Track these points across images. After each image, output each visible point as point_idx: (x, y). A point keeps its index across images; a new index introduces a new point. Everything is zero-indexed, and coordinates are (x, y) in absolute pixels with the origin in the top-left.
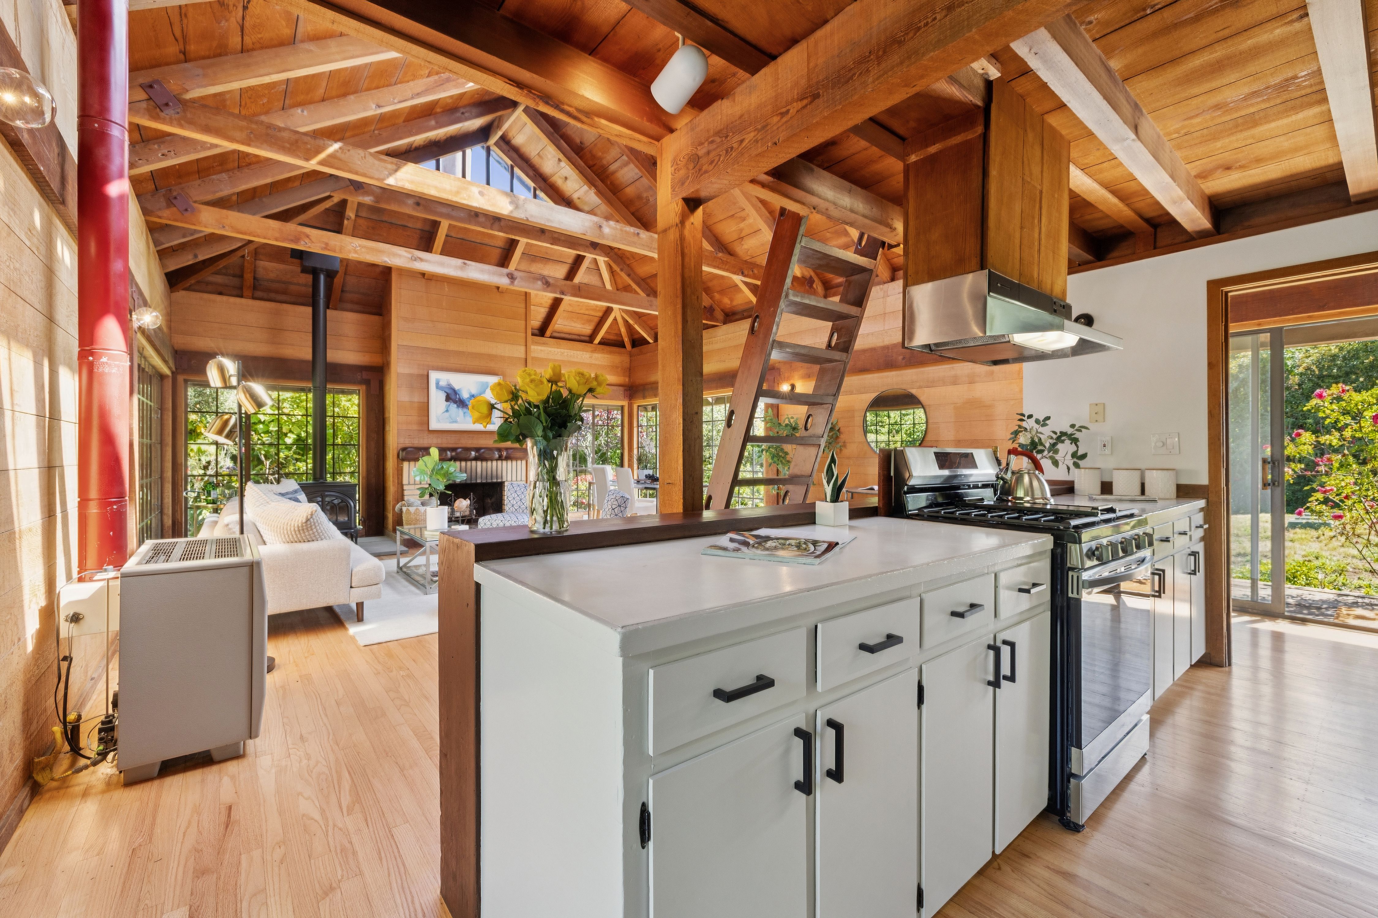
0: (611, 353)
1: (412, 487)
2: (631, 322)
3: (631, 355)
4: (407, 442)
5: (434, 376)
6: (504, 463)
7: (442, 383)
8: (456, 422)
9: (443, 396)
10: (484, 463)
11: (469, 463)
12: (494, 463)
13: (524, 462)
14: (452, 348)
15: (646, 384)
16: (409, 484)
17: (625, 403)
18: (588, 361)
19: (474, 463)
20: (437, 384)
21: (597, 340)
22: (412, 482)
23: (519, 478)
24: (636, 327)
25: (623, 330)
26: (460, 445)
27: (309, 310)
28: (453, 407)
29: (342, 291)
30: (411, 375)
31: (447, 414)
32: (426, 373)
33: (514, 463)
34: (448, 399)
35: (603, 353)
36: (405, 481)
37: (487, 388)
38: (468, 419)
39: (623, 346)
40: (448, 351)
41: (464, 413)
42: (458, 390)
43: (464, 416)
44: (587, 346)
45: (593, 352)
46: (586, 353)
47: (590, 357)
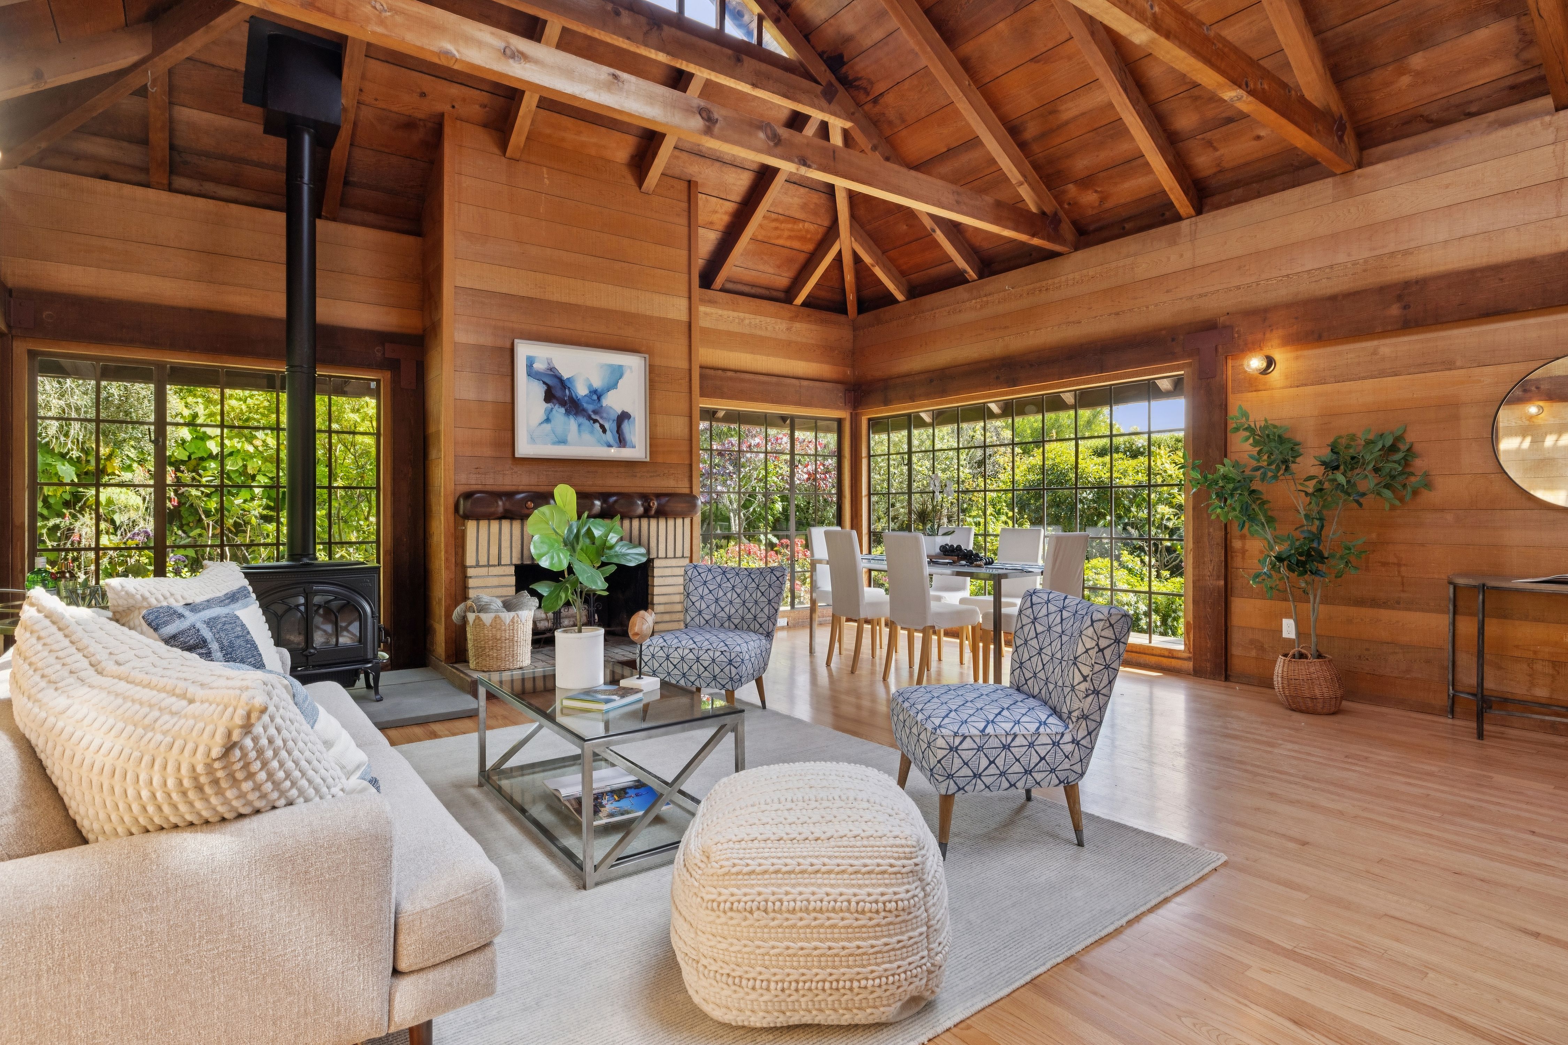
0: (822, 322)
1: (483, 571)
2: (867, 259)
3: (855, 328)
4: (472, 481)
5: (524, 350)
6: (653, 523)
7: (539, 366)
8: (563, 441)
9: (539, 390)
12: (636, 523)
13: (687, 522)
14: (557, 296)
15: (891, 378)
16: (478, 565)
17: (843, 415)
18: (785, 337)
20: (531, 366)
21: (800, 299)
22: (482, 561)
23: (679, 553)
24: (878, 272)
25: (849, 277)
27: (280, 218)
28: (559, 412)
29: (346, 183)
30: (480, 348)
31: (547, 427)
32: (508, 345)
33: (671, 522)
34: (549, 396)
35: (810, 323)
36: (470, 560)
37: (621, 377)
38: (586, 436)
39: (843, 309)
40: (549, 302)
41: (579, 425)
42: (568, 379)
43: (579, 431)
44: (783, 308)
45: (791, 319)
46: (779, 321)
47: (788, 329)
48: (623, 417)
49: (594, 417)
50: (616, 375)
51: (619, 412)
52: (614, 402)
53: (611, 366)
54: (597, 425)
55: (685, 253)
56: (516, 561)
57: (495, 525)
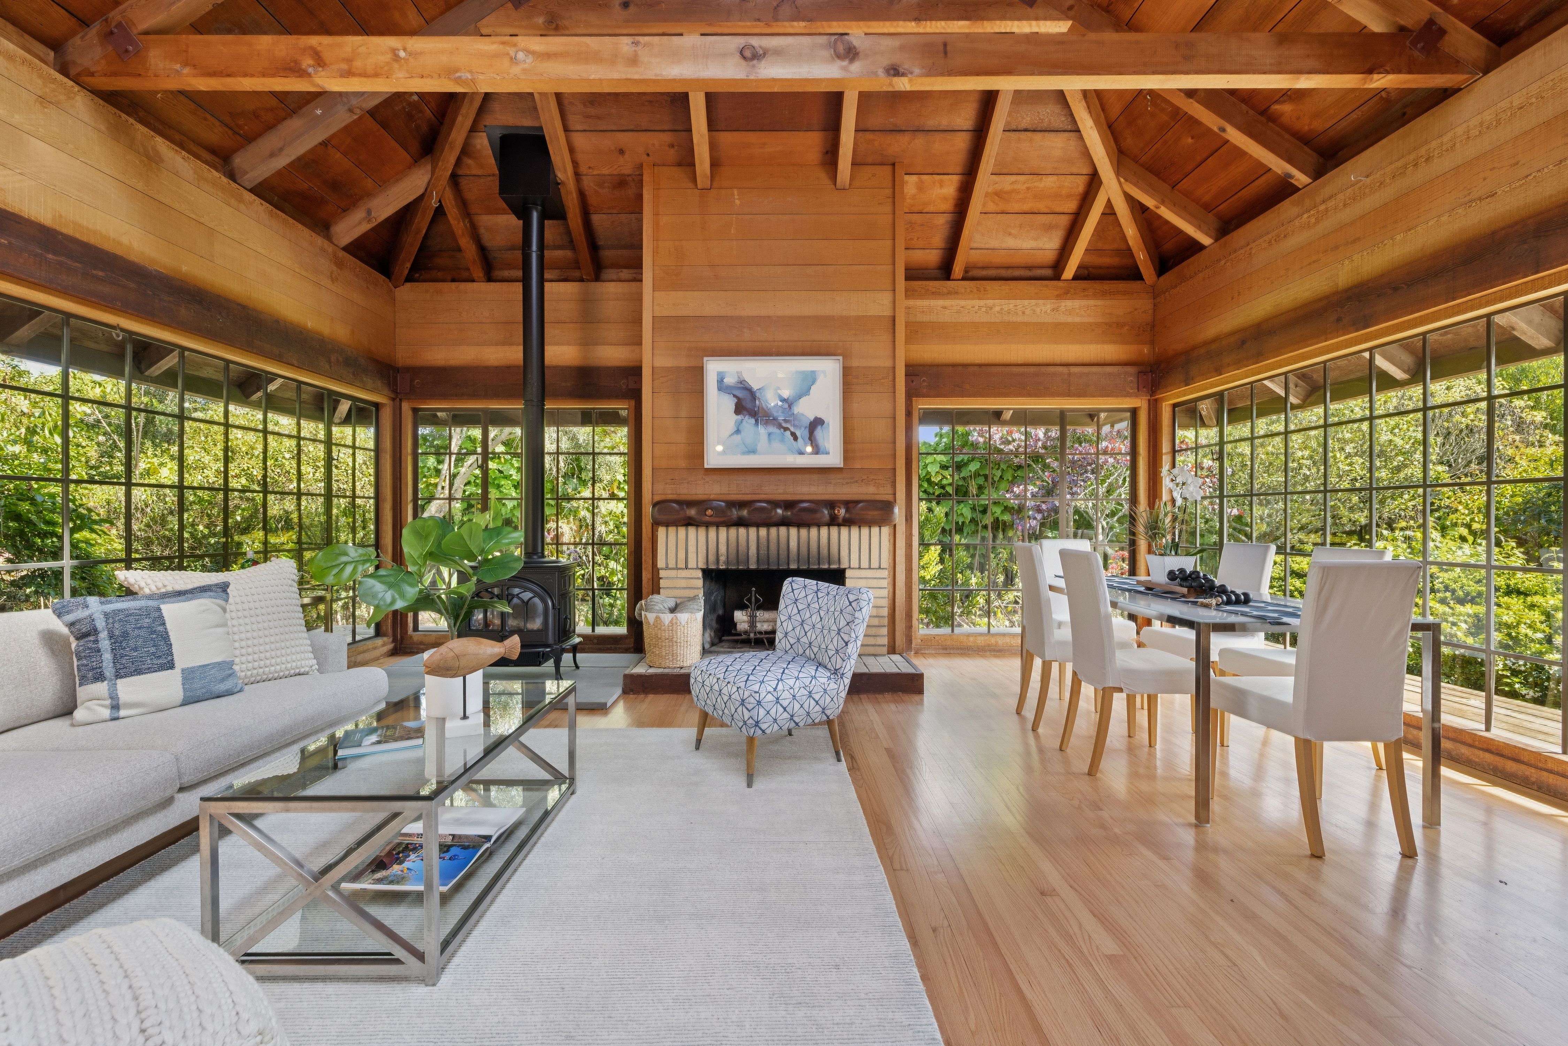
0: (1104, 294)
1: (672, 572)
2: (1149, 202)
3: (1155, 293)
4: (669, 491)
5: (714, 367)
6: (844, 531)
7: (730, 380)
8: (753, 451)
9: (729, 403)
10: (804, 532)
11: (773, 530)
12: (824, 531)
13: (886, 530)
14: (748, 311)
15: (1195, 348)
16: (667, 568)
17: (1141, 403)
18: (1049, 319)
19: (783, 530)
20: (720, 381)
21: (1069, 272)
22: (672, 564)
23: (875, 564)
24: (1165, 213)
25: (1131, 231)
26: (762, 497)
28: (749, 422)
30: (674, 370)
31: (737, 438)
32: (698, 364)
33: (865, 531)
34: (739, 409)
35: (1086, 297)
36: (661, 563)
37: (814, 382)
38: (777, 445)
39: (1134, 275)
40: (739, 318)
41: (769, 434)
42: (758, 390)
43: (769, 440)
44: (1047, 286)
45: (1059, 297)
46: (1041, 302)
47: (1053, 310)
48: (817, 423)
49: (784, 425)
50: (808, 382)
51: (812, 418)
52: (806, 409)
53: (803, 373)
54: (788, 433)
55: (889, 243)
56: (702, 565)
57: (682, 531)
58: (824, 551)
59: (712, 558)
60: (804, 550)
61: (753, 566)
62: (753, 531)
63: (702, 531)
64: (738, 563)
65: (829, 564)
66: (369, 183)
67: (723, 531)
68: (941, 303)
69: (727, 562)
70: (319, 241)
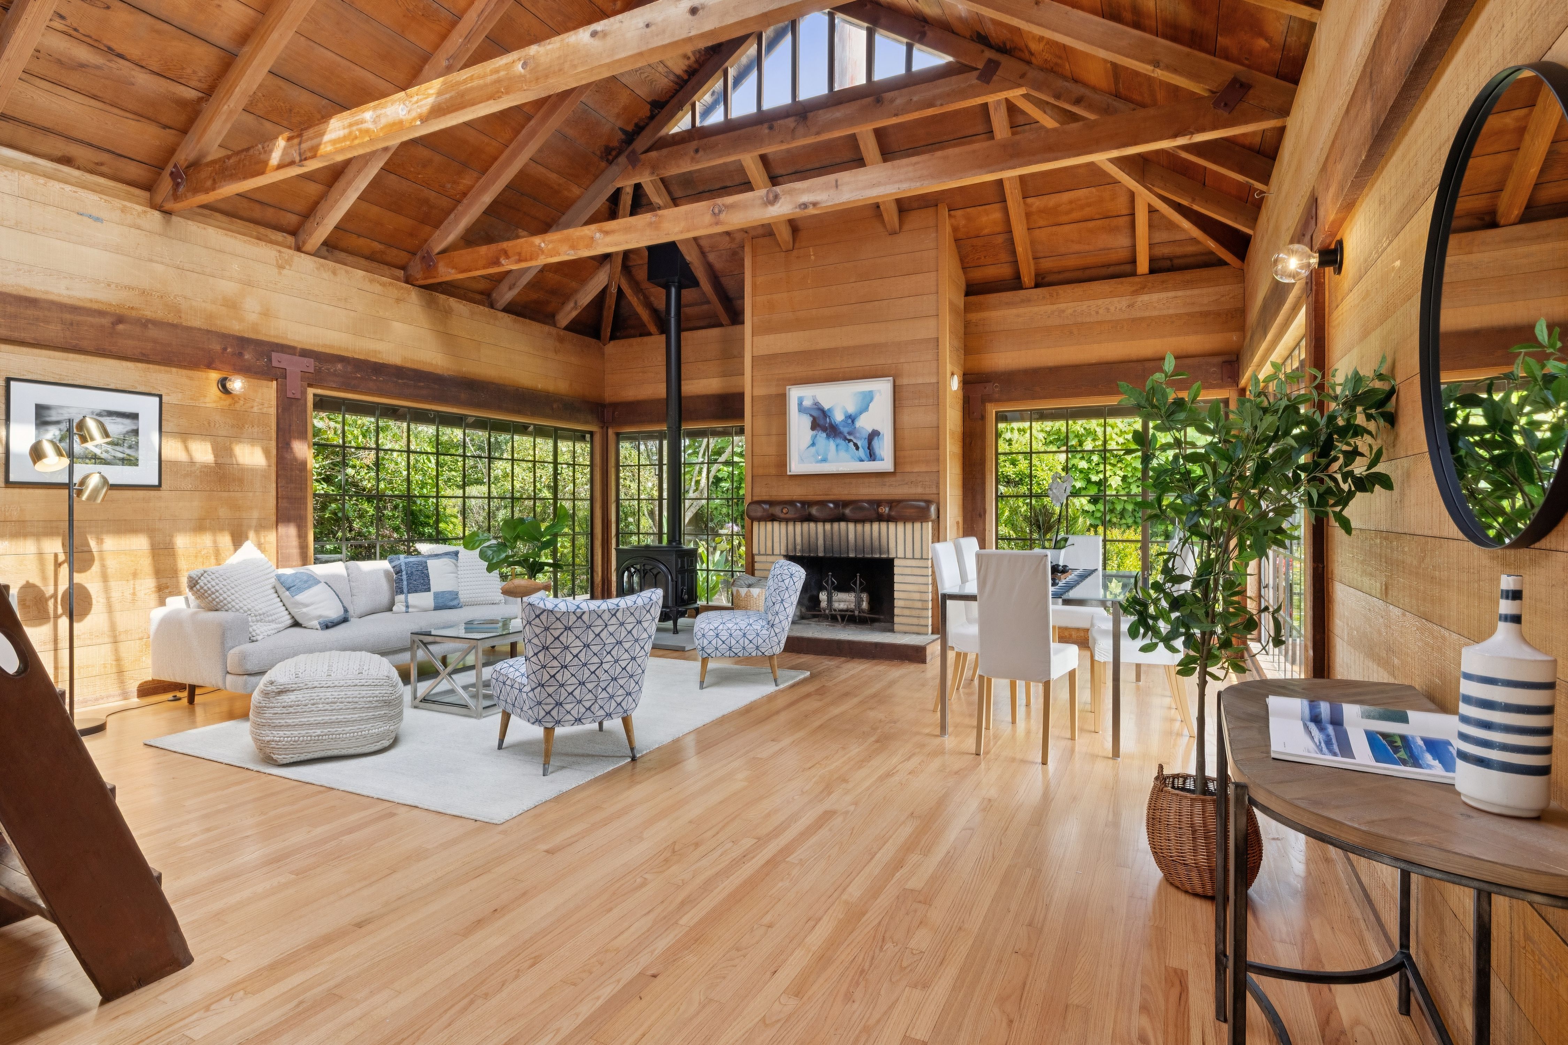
1: (763, 558)
2: (1182, 201)
4: (763, 493)
5: (795, 394)
7: (807, 403)
8: (824, 460)
9: (807, 421)
10: (859, 527)
11: (836, 525)
12: (876, 526)
13: (935, 525)
14: (822, 344)
16: (759, 554)
18: (1124, 316)
19: (843, 525)
20: (800, 404)
21: (1142, 266)
22: (763, 551)
23: (918, 555)
24: (1200, 209)
25: (1185, 225)
26: (832, 497)
28: (822, 437)
30: (768, 396)
31: (813, 449)
32: (782, 392)
33: (909, 526)
34: (815, 426)
36: (755, 551)
37: (871, 400)
38: (843, 454)
40: (815, 351)
41: (837, 446)
42: (829, 409)
43: (837, 450)
44: (1122, 283)
45: (1136, 293)
46: (1116, 299)
47: (1129, 306)
48: (874, 434)
49: (849, 437)
50: (867, 400)
51: (870, 431)
52: (865, 424)
53: (863, 393)
54: (851, 444)
56: (783, 552)
57: (769, 525)
58: (876, 543)
59: (790, 547)
60: (860, 542)
61: (821, 554)
62: (820, 526)
63: (783, 525)
64: (810, 551)
65: (880, 554)
66: (574, 284)
67: (798, 526)
68: (1014, 311)
69: (802, 550)
70: (547, 328)
